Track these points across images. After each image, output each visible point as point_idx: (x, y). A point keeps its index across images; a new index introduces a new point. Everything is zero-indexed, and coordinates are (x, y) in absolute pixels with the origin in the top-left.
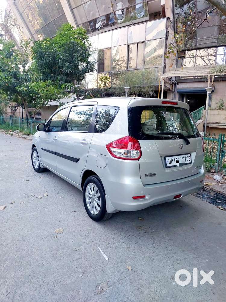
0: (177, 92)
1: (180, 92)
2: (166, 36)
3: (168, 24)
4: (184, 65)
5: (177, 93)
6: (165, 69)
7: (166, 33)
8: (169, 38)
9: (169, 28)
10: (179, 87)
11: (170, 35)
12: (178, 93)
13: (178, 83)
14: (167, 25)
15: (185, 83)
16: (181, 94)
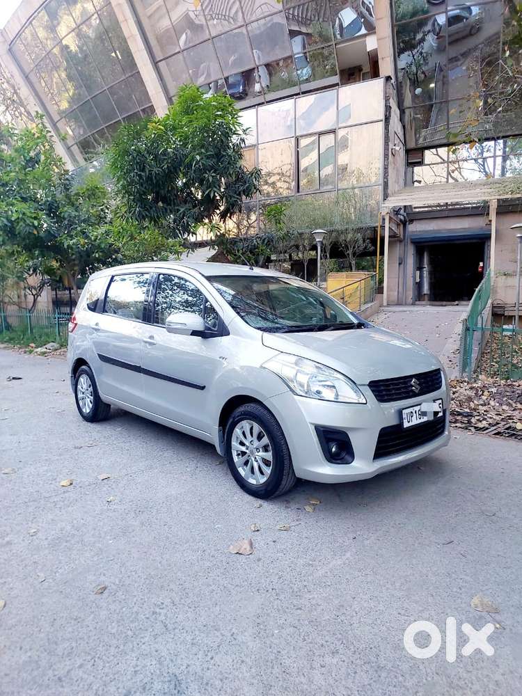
0: (409, 240)
1: (417, 240)
2: (386, 116)
3: (388, 90)
4: (416, 181)
5: (409, 242)
6: (387, 189)
7: (386, 111)
8: (391, 121)
9: (391, 100)
10: (415, 230)
11: (392, 114)
12: (412, 242)
13: (411, 221)
14: (385, 93)
15: (426, 221)
16: (418, 245)
